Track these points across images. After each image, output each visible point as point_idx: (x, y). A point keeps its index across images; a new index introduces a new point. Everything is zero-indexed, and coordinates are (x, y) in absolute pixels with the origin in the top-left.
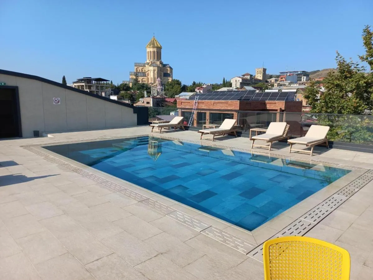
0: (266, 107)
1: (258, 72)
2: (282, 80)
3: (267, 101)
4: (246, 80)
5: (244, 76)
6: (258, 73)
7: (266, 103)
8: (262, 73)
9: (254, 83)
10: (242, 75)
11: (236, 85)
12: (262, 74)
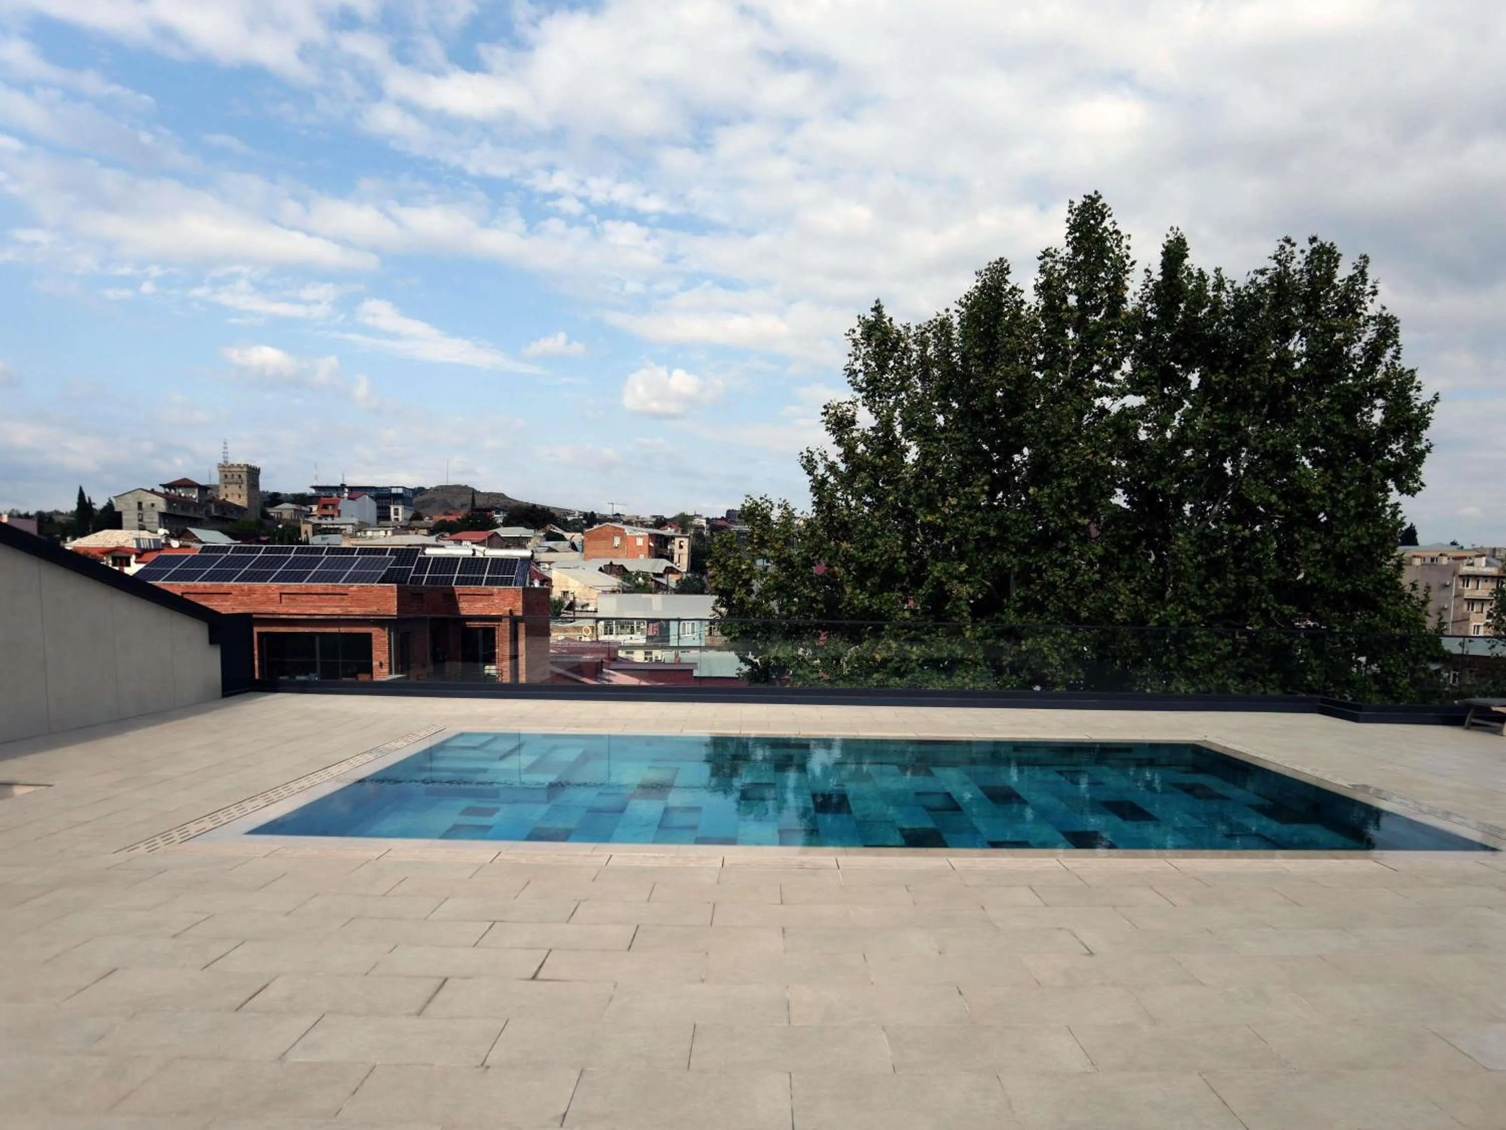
0: (458, 608)
1: (229, 477)
2: (326, 512)
3: (459, 589)
4: (186, 503)
5: (170, 486)
6: (227, 480)
7: (457, 593)
8: (246, 483)
9: (217, 518)
10: (164, 486)
11: (141, 520)
12: (244, 486)
